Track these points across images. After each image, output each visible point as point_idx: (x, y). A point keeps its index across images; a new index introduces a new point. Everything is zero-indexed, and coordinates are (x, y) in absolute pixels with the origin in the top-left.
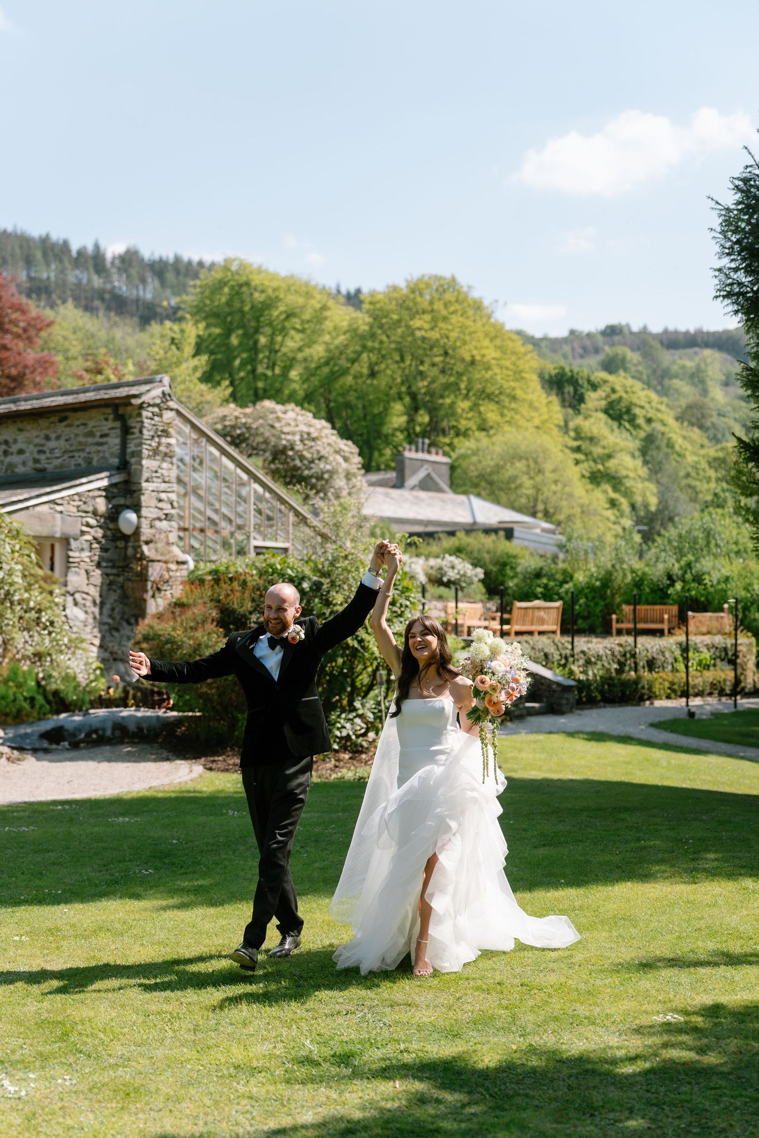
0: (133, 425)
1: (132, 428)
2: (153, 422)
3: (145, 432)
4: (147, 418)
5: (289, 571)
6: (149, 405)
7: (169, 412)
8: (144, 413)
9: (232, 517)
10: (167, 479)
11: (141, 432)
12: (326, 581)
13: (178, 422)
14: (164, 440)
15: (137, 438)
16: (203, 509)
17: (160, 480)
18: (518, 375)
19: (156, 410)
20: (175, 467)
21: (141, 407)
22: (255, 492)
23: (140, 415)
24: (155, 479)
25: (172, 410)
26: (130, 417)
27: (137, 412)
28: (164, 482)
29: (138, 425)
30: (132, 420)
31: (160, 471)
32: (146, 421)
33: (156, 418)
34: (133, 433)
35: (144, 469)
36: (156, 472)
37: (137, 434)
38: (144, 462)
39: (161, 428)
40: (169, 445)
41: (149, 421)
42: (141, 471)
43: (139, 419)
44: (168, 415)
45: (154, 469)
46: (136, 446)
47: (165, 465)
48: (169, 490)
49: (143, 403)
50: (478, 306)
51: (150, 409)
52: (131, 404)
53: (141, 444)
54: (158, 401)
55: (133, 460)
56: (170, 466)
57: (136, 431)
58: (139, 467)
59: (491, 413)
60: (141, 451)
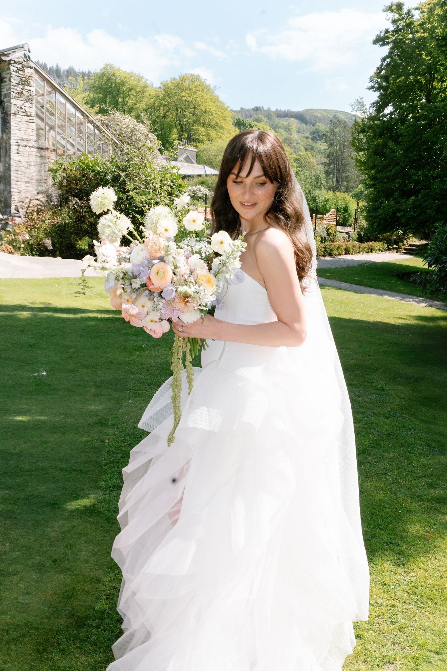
0: (5, 76)
1: (4, 78)
2: (18, 74)
3: (12, 80)
4: (14, 71)
5: (98, 169)
6: (15, 62)
7: (29, 69)
8: (12, 68)
9: (74, 143)
10: (29, 114)
11: (10, 80)
12: (123, 175)
13: (36, 76)
14: (26, 87)
15: (7, 85)
16: (65, 145)
17: (24, 114)
18: (224, 118)
19: (20, 66)
20: (34, 106)
21: (9, 62)
22: (88, 128)
23: (9, 69)
24: (20, 113)
25: (31, 68)
26: (3, 71)
27: (7, 67)
28: (27, 116)
29: (8, 76)
30: (5, 73)
31: (23, 108)
32: (12, 73)
33: (20, 72)
34: (5, 82)
35: (12, 105)
36: (21, 108)
37: (8, 82)
38: (12, 101)
39: (24, 79)
40: (29, 91)
41: (15, 73)
42: (11, 107)
43: (8, 72)
44: (28, 72)
45: (20, 106)
46: (7, 90)
47: (27, 104)
48: (30, 121)
49: (11, 60)
50: (208, 88)
51: (15, 65)
52: (3, 61)
53: (10, 89)
54: (22, 60)
55: (5, 100)
56: (31, 105)
57: (7, 80)
58: (9, 104)
59: (212, 133)
60: (10, 93)
